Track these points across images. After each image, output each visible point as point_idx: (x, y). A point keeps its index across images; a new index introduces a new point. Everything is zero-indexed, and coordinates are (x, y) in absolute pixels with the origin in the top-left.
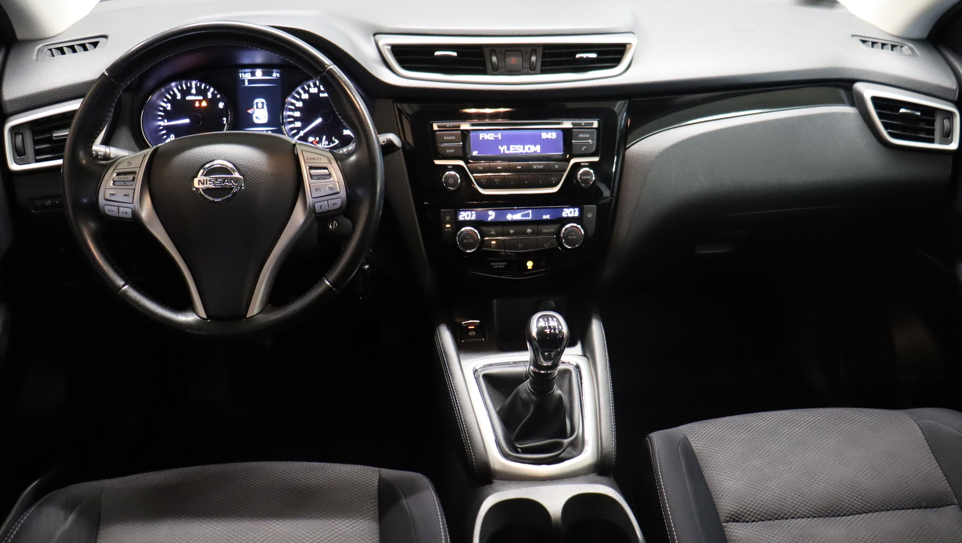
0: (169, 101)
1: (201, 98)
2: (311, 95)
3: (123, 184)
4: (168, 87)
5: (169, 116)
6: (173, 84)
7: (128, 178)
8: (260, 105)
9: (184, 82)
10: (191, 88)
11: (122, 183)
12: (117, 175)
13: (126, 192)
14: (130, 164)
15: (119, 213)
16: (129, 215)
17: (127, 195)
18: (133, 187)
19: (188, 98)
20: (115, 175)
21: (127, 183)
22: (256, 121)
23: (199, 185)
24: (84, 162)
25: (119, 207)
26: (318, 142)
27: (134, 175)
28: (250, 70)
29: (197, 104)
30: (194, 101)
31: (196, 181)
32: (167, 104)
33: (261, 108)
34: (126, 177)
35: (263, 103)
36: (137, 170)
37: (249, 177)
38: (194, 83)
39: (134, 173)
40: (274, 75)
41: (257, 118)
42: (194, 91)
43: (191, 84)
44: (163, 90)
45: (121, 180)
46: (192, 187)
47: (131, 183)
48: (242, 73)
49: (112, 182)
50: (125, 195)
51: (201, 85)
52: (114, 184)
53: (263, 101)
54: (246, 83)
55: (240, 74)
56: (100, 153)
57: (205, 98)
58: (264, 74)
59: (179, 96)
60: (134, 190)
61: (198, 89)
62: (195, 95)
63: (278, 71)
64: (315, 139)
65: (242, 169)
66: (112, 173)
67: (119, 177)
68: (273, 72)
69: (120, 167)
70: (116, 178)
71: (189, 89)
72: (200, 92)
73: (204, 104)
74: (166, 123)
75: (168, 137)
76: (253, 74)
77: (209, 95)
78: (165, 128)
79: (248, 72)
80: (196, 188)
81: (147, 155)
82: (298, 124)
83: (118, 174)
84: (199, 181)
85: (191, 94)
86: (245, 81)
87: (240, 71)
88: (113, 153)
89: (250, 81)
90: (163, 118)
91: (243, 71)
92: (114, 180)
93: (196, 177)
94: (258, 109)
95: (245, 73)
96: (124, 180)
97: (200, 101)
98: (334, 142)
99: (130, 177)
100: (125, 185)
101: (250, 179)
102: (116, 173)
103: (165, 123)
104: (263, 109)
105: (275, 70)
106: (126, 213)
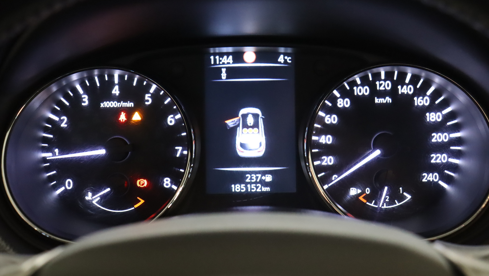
0: (64, 111)
1: (130, 104)
2: (355, 99)
4: (64, 83)
5: (64, 140)
6: (75, 77)
8: (250, 121)
9: (96, 72)
10: (111, 84)
19: (106, 104)
22: (242, 153)
26: (369, 198)
28: (230, 49)
29: (123, 117)
30: (117, 111)
32: (59, 117)
33: (253, 127)
35: (256, 116)
38: (117, 74)
40: (281, 59)
41: (242, 145)
42: (116, 91)
43: (111, 77)
44: (54, 88)
48: (215, 54)
51: (131, 79)
53: (257, 111)
54: (224, 75)
55: (212, 57)
57: (139, 105)
58: (260, 57)
59: (86, 101)
61: (125, 85)
62: (119, 99)
63: (289, 50)
64: (363, 192)
68: (279, 54)
71: (107, 85)
72: (128, 92)
74: (56, 155)
75: (61, 183)
76: (238, 57)
77: (149, 99)
78: (55, 164)
79: (228, 54)
82: (329, 160)
85: (111, 98)
86: (221, 72)
87: (212, 50)
89: (231, 72)
90: (52, 144)
91: (218, 50)
94: (245, 129)
95: (221, 55)
97: (129, 112)
98: (402, 198)
103: (54, 154)
104: (256, 129)
105: (282, 50)
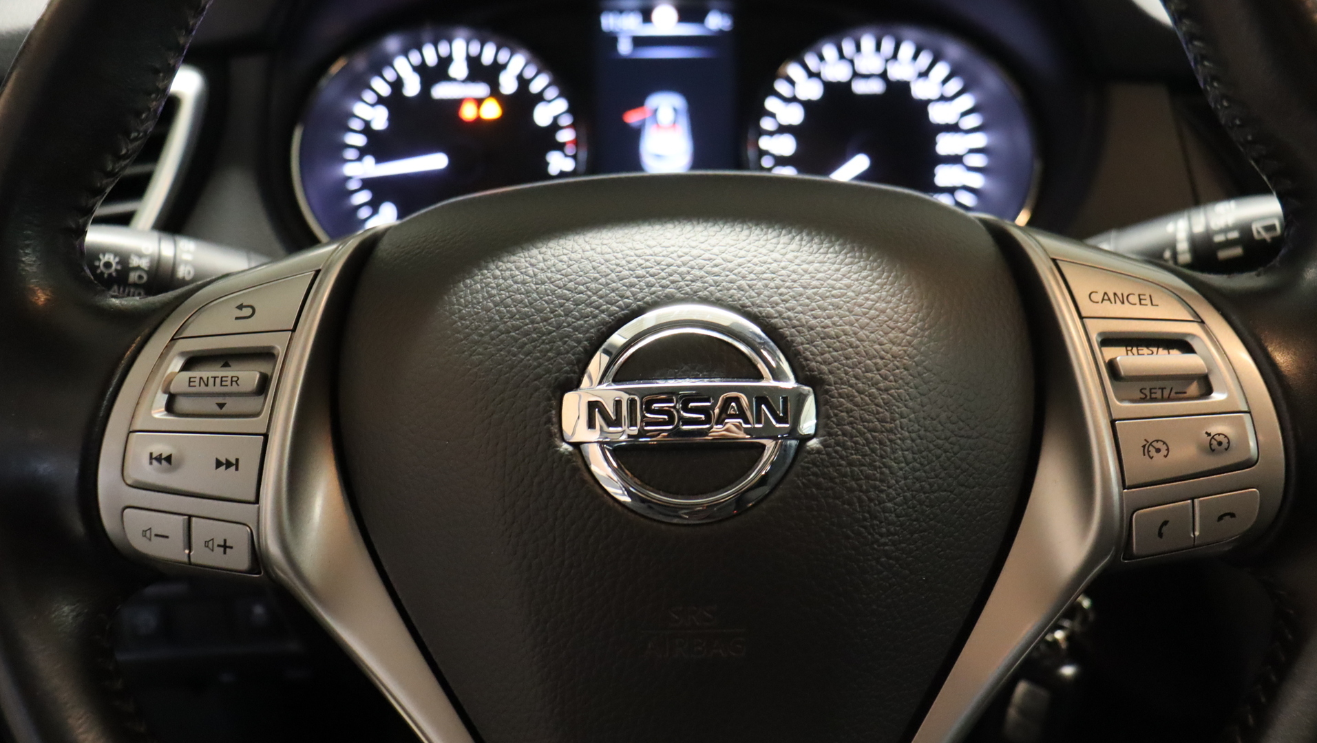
0: (381, 101)
1: (480, 91)
3: (217, 410)
4: (378, 55)
5: (379, 146)
6: (395, 46)
7: (234, 381)
9: (429, 41)
10: (450, 59)
11: (210, 405)
12: (185, 368)
13: (227, 448)
14: (247, 312)
15: (189, 546)
16: (239, 560)
17: (228, 464)
18: (258, 424)
19: (441, 91)
20: (176, 364)
21: (232, 405)
23: (591, 425)
24: (41, 298)
25: (190, 517)
27: (265, 367)
28: (635, 4)
29: (467, 112)
30: (459, 102)
31: (573, 407)
32: (373, 110)
34: (228, 373)
35: (674, 109)
36: (278, 343)
37: (846, 389)
38: (460, 45)
39: (266, 354)
40: (713, 21)
41: (658, 156)
42: (458, 70)
43: (451, 48)
44: (363, 64)
45: (203, 389)
46: (551, 435)
47: (252, 404)
48: (611, 14)
49: (162, 399)
50: (219, 464)
51: (481, 51)
52: (170, 408)
53: (677, 101)
54: (625, 47)
55: (606, 18)
56: (135, 261)
57: (495, 92)
58: (681, 19)
59: (412, 87)
60: (266, 436)
61: (474, 63)
62: (462, 82)
63: (725, 8)
65: (806, 350)
66: (163, 356)
67: (196, 374)
68: (709, 14)
69: (202, 325)
70: (181, 382)
71: (445, 62)
72: (481, 72)
73: (492, 110)
74: (370, 168)
76: (647, 18)
77: (508, 84)
78: (367, 184)
79: (630, 12)
80: (577, 445)
81: (328, 269)
83: (192, 362)
84: (593, 406)
85: (451, 80)
86: (619, 41)
87: (606, 8)
88: (186, 263)
89: (639, 42)
90: (363, 152)
92: (173, 389)
93: (575, 385)
94: (658, 128)
95: (620, 13)
96: (218, 389)
97: (479, 102)
99: (249, 376)
100: (221, 413)
101: (850, 397)
102: (182, 354)
103: (366, 167)
104: (674, 128)
105: (714, 7)
106: (225, 547)
